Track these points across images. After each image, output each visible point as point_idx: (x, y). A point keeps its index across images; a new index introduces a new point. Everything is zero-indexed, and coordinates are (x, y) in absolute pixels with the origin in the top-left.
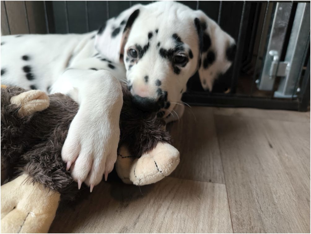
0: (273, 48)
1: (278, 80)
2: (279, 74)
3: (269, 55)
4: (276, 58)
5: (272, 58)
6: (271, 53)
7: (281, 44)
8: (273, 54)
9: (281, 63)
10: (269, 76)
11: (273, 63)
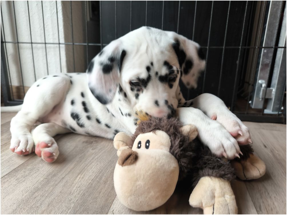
0: (261, 78)
1: (266, 101)
2: (267, 97)
3: (258, 83)
4: (264, 85)
5: (261, 85)
6: (260, 81)
7: (267, 76)
8: (262, 82)
9: (268, 89)
10: (260, 98)
11: (262, 89)
